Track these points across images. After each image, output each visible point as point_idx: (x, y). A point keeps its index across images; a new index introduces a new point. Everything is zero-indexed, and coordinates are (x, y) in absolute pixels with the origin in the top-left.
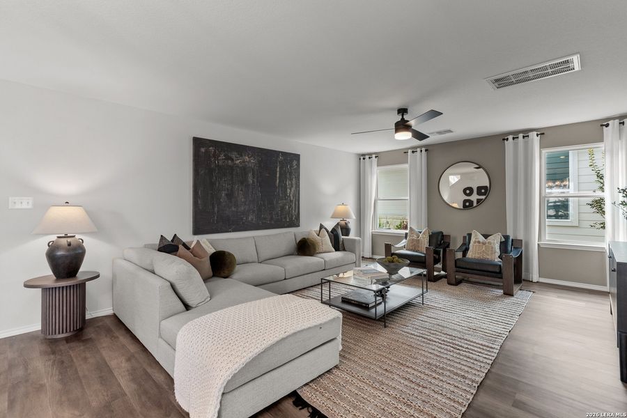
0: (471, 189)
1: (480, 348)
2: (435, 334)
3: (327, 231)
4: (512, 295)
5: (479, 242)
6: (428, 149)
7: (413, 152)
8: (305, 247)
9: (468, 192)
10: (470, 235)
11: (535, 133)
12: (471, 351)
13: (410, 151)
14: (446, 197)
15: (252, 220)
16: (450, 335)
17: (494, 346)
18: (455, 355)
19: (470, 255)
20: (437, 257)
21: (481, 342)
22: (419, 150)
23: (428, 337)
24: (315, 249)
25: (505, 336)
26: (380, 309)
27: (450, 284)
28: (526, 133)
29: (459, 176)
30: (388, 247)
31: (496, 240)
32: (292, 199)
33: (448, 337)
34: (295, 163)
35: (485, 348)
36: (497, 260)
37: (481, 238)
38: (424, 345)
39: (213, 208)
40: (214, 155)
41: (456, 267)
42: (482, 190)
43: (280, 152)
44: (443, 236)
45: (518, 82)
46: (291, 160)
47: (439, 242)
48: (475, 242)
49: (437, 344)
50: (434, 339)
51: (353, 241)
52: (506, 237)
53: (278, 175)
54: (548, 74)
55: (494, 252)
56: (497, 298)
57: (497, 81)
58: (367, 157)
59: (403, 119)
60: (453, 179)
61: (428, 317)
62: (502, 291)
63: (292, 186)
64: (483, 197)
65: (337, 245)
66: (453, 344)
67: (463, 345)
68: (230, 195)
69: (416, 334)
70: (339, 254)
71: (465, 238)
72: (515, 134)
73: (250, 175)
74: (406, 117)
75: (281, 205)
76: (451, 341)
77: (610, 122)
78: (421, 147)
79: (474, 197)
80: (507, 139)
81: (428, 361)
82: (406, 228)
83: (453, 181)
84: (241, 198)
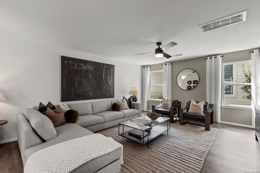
0: (191, 82)
1: (194, 161)
2: (172, 152)
3: (126, 100)
4: (209, 130)
5: (194, 105)
6: (172, 63)
7: (165, 65)
8: (115, 107)
9: (189, 83)
10: (190, 102)
11: (220, 56)
12: (190, 163)
13: (164, 64)
14: (180, 85)
15: (91, 95)
16: (179, 153)
17: (201, 160)
18: (182, 166)
19: (190, 111)
20: (175, 111)
21: (195, 157)
22: (168, 64)
23: (169, 154)
24: (120, 108)
25: (207, 153)
26: (146, 139)
27: (181, 124)
28: (215, 56)
29: (186, 76)
30: (153, 107)
31: (202, 105)
32: (110, 85)
33: (179, 154)
34: (112, 69)
35: (197, 161)
36: (202, 114)
37: (195, 104)
38: (167, 159)
39: (72, 89)
40: (72, 64)
41: (184, 116)
42: (195, 82)
43: (105, 64)
44: (178, 102)
45: (214, 28)
46: (110, 68)
47: (176, 104)
48: (192, 105)
49: (173, 158)
50: (172, 155)
51: (138, 104)
52: (207, 103)
53: (104, 75)
54: (229, 23)
55: (200, 110)
56: (202, 131)
57: (204, 27)
58: (145, 67)
59: (159, 47)
60: (183, 77)
61: (169, 142)
62: (204, 128)
63: (110, 80)
64: (196, 85)
65: (131, 106)
66: (181, 158)
67: (186, 159)
68: (80, 83)
69: (163, 152)
70: (131, 110)
71: (188, 103)
72: (211, 56)
73: (90, 74)
74: (161, 47)
75: (105, 88)
76: (180, 156)
77: (254, 51)
78: (169, 62)
79: (192, 85)
80: (207, 59)
81: (168, 169)
82: (162, 98)
83: (183, 78)
84: (86, 85)
